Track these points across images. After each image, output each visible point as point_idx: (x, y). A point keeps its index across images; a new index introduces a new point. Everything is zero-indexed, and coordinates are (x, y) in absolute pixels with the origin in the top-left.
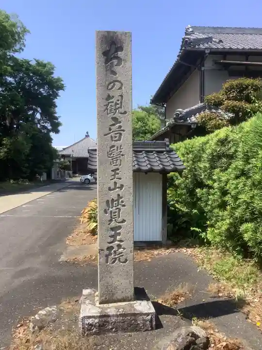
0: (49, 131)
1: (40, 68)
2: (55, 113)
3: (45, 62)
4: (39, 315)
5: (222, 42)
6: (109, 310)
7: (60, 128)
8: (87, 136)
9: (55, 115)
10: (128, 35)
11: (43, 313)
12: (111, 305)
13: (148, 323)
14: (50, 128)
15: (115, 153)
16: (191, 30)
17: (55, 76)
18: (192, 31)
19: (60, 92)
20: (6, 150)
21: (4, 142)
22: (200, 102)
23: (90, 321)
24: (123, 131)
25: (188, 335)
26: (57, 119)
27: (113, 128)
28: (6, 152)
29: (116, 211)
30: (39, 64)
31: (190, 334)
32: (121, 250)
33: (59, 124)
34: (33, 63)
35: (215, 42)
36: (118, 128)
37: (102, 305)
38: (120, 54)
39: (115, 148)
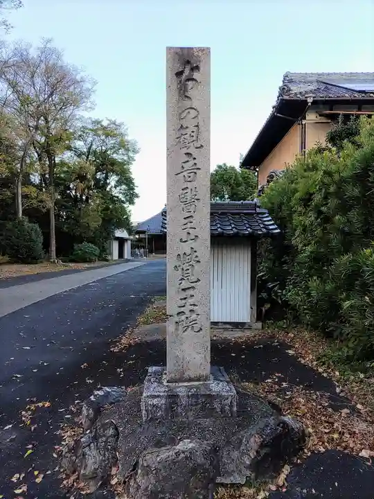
4: (95, 396)
6: (178, 390)
10: (206, 51)
11: (100, 394)
12: (181, 384)
13: (227, 407)
15: (189, 196)
23: (155, 401)
24: (199, 169)
25: (278, 425)
27: (187, 166)
29: (188, 268)
31: (282, 425)
32: (194, 316)
36: (193, 166)
37: (170, 384)
38: (196, 75)
39: (189, 190)
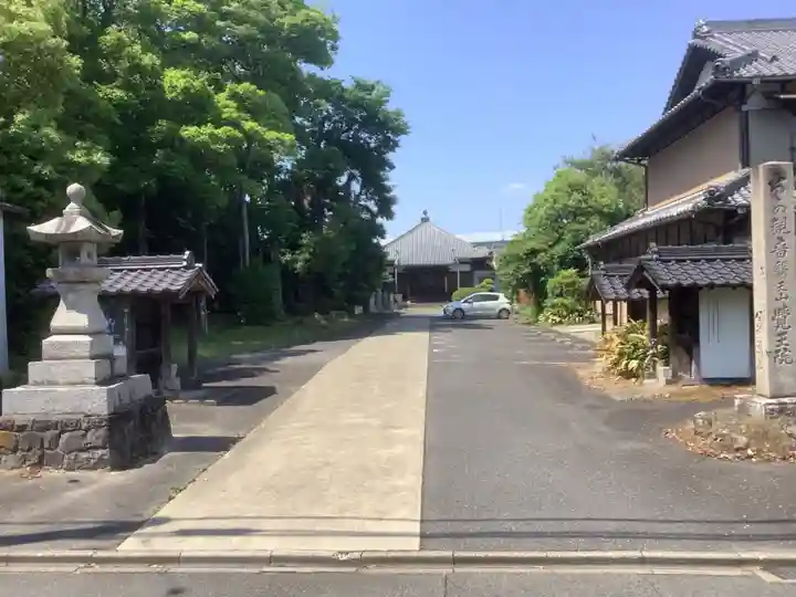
0: (374, 216)
1: (361, 94)
2: (387, 179)
3: (370, 81)
5: (777, 60)
7: (394, 208)
8: (425, 220)
9: (386, 183)
14: (375, 209)
16: (706, 29)
17: (390, 107)
18: (708, 32)
19: (402, 139)
20: (307, 256)
21: (305, 242)
22: (740, 165)
26: (388, 190)
28: (307, 261)
30: (360, 86)
32: (787, 353)
33: (392, 201)
34: (348, 84)
35: (763, 58)
